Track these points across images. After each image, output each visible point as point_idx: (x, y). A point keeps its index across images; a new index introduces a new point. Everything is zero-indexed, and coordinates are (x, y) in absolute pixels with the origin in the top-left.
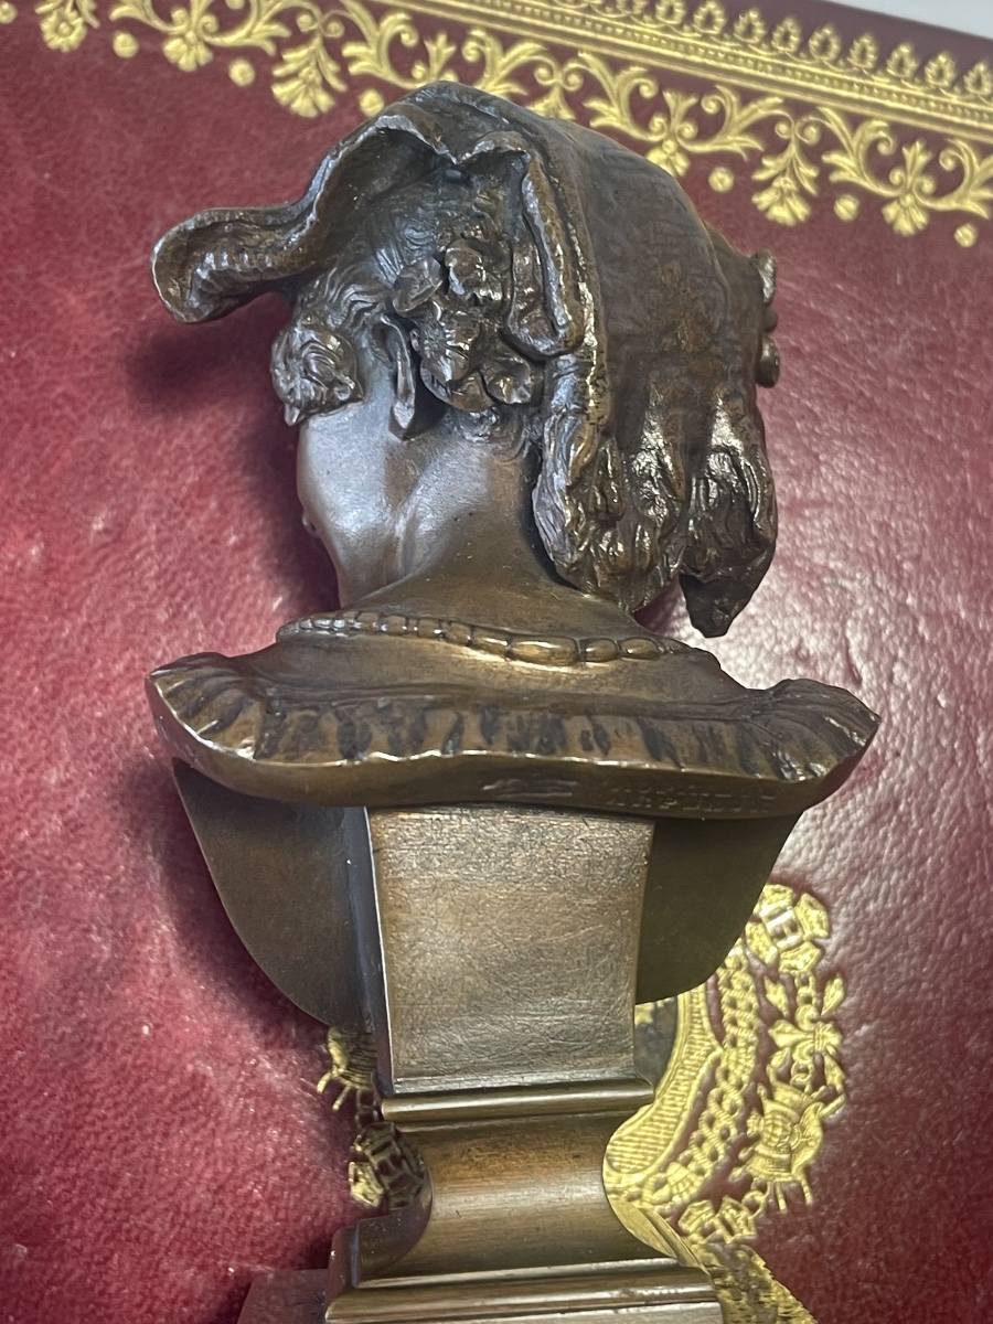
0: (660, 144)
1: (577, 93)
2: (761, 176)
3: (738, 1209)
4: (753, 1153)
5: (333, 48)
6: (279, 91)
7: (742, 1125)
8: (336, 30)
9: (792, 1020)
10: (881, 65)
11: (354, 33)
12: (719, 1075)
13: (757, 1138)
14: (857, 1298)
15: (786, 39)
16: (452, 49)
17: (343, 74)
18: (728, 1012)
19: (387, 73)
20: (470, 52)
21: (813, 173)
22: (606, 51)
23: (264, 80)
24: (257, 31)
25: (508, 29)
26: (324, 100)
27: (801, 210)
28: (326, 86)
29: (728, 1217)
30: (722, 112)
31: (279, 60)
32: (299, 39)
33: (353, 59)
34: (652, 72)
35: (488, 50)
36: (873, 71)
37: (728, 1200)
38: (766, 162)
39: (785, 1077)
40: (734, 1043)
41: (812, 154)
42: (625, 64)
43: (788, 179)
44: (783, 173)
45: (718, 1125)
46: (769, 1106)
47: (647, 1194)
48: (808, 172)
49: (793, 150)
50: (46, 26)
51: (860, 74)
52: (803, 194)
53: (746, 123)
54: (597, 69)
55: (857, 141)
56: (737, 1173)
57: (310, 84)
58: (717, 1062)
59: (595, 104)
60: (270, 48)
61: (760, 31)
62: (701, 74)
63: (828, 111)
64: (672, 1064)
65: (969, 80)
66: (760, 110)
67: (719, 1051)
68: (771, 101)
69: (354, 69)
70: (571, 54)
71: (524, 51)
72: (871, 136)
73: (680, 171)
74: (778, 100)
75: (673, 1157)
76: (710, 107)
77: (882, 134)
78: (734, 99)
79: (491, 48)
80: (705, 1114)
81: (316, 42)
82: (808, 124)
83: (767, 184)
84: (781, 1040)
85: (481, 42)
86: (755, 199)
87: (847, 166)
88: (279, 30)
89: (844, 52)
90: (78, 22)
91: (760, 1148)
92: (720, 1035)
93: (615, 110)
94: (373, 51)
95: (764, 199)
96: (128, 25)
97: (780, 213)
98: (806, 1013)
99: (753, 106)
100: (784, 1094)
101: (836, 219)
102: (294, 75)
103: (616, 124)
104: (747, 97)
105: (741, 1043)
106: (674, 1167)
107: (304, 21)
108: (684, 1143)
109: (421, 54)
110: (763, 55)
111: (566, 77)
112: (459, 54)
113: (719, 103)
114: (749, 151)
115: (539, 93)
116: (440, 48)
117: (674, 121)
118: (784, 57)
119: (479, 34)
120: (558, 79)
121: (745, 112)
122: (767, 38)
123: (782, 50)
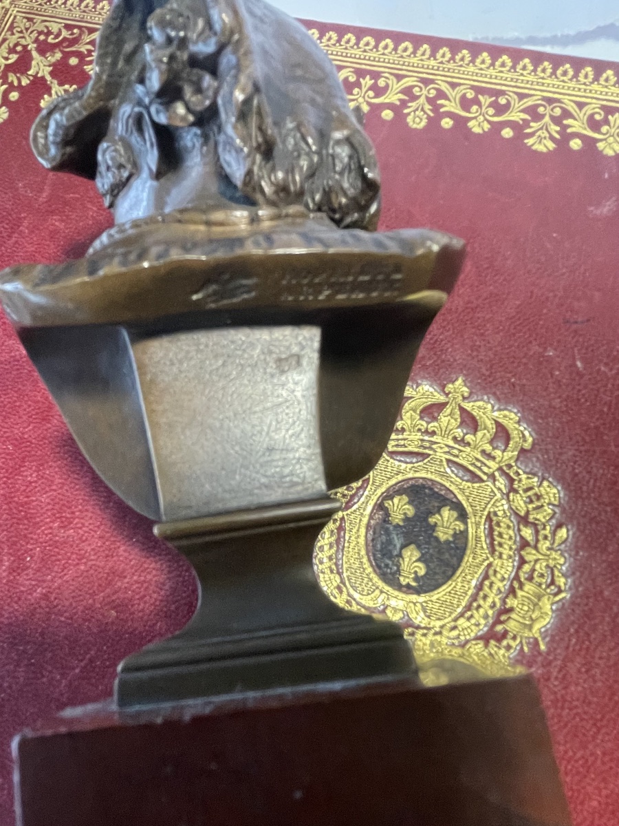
0: (475, 118)
1: (434, 97)
2: (528, 131)
3: (499, 648)
4: (509, 618)
7: (504, 602)
9: (536, 548)
10: (596, 79)
12: (491, 572)
13: (511, 610)
14: (570, 709)
15: (544, 71)
16: (373, 81)
18: (498, 539)
20: (381, 83)
21: (558, 128)
22: (449, 79)
25: (400, 72)
27: (551, 146)
29: (493, 652)
30: (509, 103)
34: (473, 87)
35: (390, 82)
36: (592, 83)
37: (493, 642)
38: (532, 124)
39: (530, 579)
40: (500, 557)
41: (556, 120)
42: (460, 84)
43: (544, 131)
44: (541, 129)
45: (490, 600)
46: (520, 593)
47: (445, 633)
48: (554, 129)
49: (547, 119)
51: (585, 84)
52: (552, 138)
53: (522, 108)
54: (444, 87)
55: (583, 115)
56: (499, 628)
58: (490, 565)
59: (442, 102)
61: (530, 67)
62: (498, 87)
63: (566, 101)
64: (463, 564)
66: (529, 102)
67: (491, 559)
68: (535, 97)
70: (432, 81)
71: (407, 81)
72: (589, 112)
73: (486, 130)
74: (539, 97)
75: (462, 615)
76: (503, 101)
77: (597, 110)
78: (516, 97)
80: (481, 594)
82: (555, 107)
83: (532, 135)
84: (527, 558)
85: (387, 78)
86: (526, 141)
87: (577, 126)
89: (576, 76)
91: (513, 616)
92: (493, 551)
93: (453, 104)
95: (530, 141)
97: (540, 148)
98: (544, 545)
99: (525, 100)
100: (528, 587)
101: (570, 150)
103: (453, 110)
104: (522, 96)
105: (505, 556)
106: (461, 621)
108: (469, 607)
109: (358, 84)
110: (531, 78)
111: (429, 91)
112: (376, 83)
113: (507, 99)
114: (523, 120)
115: (414, 98)
116: (367, 82)
117: (484, 108)
118: (543, 78)
119: (386, 75)
120: (424, 92)
121: (521, 103)
122: (534, 71)
123: (542, 75)
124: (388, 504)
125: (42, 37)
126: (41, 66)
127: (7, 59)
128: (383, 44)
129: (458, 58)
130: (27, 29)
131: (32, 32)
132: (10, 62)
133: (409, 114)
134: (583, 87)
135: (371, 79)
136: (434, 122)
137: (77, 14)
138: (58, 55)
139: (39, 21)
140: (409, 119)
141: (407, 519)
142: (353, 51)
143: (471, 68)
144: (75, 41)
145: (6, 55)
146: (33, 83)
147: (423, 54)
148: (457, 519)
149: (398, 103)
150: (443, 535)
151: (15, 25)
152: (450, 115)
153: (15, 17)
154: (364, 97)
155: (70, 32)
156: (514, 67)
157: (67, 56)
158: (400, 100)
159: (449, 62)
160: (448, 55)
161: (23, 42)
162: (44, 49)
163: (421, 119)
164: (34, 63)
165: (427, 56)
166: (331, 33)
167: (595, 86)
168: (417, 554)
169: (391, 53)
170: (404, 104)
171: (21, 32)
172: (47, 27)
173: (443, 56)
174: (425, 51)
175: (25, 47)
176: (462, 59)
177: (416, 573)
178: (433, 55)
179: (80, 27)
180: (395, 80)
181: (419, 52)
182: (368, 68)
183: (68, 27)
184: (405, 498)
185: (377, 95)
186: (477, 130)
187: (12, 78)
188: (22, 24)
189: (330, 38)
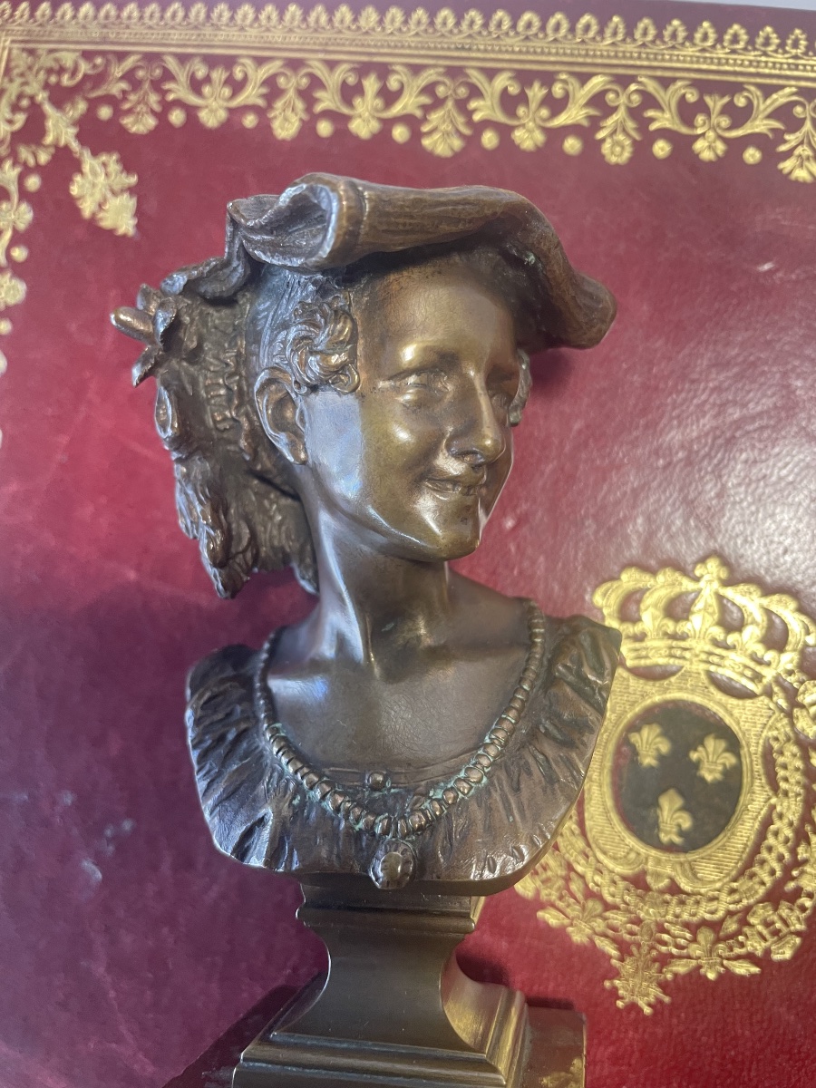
0: (703, 136)
1: (638, 107)
2: (783, 148)
3: (792, 910)
5: (462, 105)
6: (426, 142)
7: (793, 852)
8: (463, 92)
11: (475, 92)
16: (544, 91)
17: (470, 123)
19: (500, 117)
20: (558, 90)
22: (659, 73)
23: (416, 135)
24: (409, 103)
25: (583, 69)
26: (457, 143)
28: (458, 133)
29: (784, 915)
30: (749, 105)
31: (424, 120)
32: (438, 103)
33: (475, 110)
34: (695, 83)
35: (570, 88)
37: (784, 903)
38: (787, 137)
40: (786, 795)
42: (674, 80)
43: (805, 147)
44: (802, 143)
45: (775, 851)
46: (814, 839)
49: (808, 126)
50: (275, 124)
53: (769, 110)
54: (652, 87)
56: (791, 885)
57: (446, 134)
58: (773, 807)
59: (650, 113)
60: (418, 113)
62: (732, 79)
64: (739, 808)
66: (780, 98)
67: (774, 799)
68: (787, 90)
69: (477, 117)
70: (633, 79)
71: (597, 83)
73: (720, 154)
74: (794, 90)
75: (741, 873)
76: (741, 101)
78: (759, 93)
79: (573, 84)
81: (450, 104)
83: (788, 154)
85: (565, 82)
86: (781, 166)
88: (425, 100)
90: (295, 119)
91: (808, 868)
92: (775, 789)
93: (667, 115)
94: (489, 103)
95: (786, 166)
96: (326, 114)
97: (800, 174)
99: (775, 96)
102: (435, 129)
103: (668, 125)
104: (768, 91)
106: (742, 879)
107: (441, 91)
108: (750, 863)
109: (522, 99)
110: (780, 58)
111: (629, 98)
112: (550, 94)
113: (747, 98)
114: (773, 130)
115: (610, 111)
116: (536, 92)
117: (713, 116)
118: (796, 57)
119: (564, 77)
120: (623, 99)
121: (769, 101)
122: (782, 45)
123: (794, 51)
124: (634, 738)
125: (53, 79)
126: (60, 128)
127: (10, 122)
128: (552, 23)
129: (667, 33)
130: (30, 68)
131: (38, 72)
132: (18, 126)
133: (603, 140)
135: (541, 87)
136: (642, 149)
137: (95, 32)
138: (82, 106)
139: (45, 53)
140: (606, 148)
141: (661, 758)
142: (508, 41)
143: (690, 51)
144: (99, 78)
145: (8, 115)
146: (55, 158)
147: (615, 34)
148: (727, 750)
149: (585, 123)
150: (710, 775)
151: (13, 64)
152: (664, 133)
153: (10, 50)
154: (535, 120)
155: (91, 65)
156: (751, 42)
157: (94, 104)
158: (588, 118)
159: (653, 42)
160: (652, 31)
161: (28, 90)
162: (60, 97)
163: (623, 148)
164: (50, 124)
165: (620, 37)
168: (679, 802)
169: (565, 37)
170: (595, 123)
171: (22, 75)
172: (57, 60)
173: (645, 33)
174: (616, 27)
175: (32, 98)
176: (674, 36)
177: (679, 826)
179: (103, 53)
180: (578, 85)
181: (608, 32)
182: (535, 67)
183: (88, 55)
184: (657, 730)
185: (554, 114)
186: (707, 155)
187: (25, 153)
188: (22, 61)
189: (472, 23)
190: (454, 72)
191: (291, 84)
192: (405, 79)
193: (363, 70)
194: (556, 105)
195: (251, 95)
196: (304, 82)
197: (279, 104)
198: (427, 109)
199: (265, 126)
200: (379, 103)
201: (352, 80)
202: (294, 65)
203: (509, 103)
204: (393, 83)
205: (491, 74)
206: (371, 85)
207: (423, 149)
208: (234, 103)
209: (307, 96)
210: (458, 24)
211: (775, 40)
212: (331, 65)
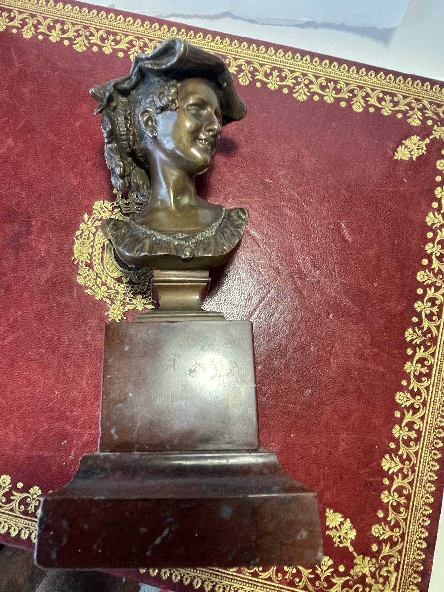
1: (142, 47)
5: (87, 38)
6: (74, 46)
8: (88, 33)
11: (92, 34)
15: (191, 35)
17: (89, 43)
19: (99, 43)
20: (118, 38)
22: (149, 38)
23: (71, 44)
24: (70, 34)
25: (127, 33)
26: (85, 49)
28: (85, 46)
31: (75, 40)
32: (80, 36)
33: (91, 40)
35: (122, 38)
42: (154, 40)
50: (24, 33)
54: (147, 41)
57: (81, 45)
59: (146, 49)
60: (73, 38)
65: (233, 44)
69: (92, 42)
70: (141, 38)
71: (130, 38)
81: (83, 36)
88: (76, 34)
90: (30, 33)
93: (151, 50)
94: (96, 38)
96: (42, 33)
102: (78, 43)
107: (81, 32)
109: (107, 38)
111: (140, 43)
115: (133, 46)
116: (111, 37)
119: (120, 34)
120: (138, 43)
122: (187, 35)
123: (190, 37)
128: (119, 17)
129: (153, 27)
134: (207, 44)
135: (113, 36)
140: (130, 57)
142: (104, 21)
143: (159, 32)
147: (138, 24)
149: (126, 49)
154: (110, 45)
156: (178, 33)
158: (127, 47)
159: (149, 28)
160: (149, 25)
165: (139, 25)
166: (94, 10)
167: (212, 44)
169: (122, 23)
170: (129, 49)
173: (147, 26)
174: (138, 22)
176: (155, 28)
178: (142, 25)
180: (124, 37)
181: (136, 23)
182: (112, 30)
185: (116, 44)
189: (93, 13)
190: (86, 27)
191: (31, 22)
192: (70, 27)
193: (56, 22)
194: (117, 42)
195: (16, 23)
196: (35, 22)
197: (26, 27)
198: (76, 37)
199: (20, 33)
200: (60, 32)
201: (52, 24)
202: (33, 16)
203: (103, 39)
204: (65, 27)
205: (98, 30)
206: (58, 26)
207: (73, 49)
208: (9, 24)
209: (36, 26)
210: (89, 13)
211: (185, 33)
212: (45, 18)
